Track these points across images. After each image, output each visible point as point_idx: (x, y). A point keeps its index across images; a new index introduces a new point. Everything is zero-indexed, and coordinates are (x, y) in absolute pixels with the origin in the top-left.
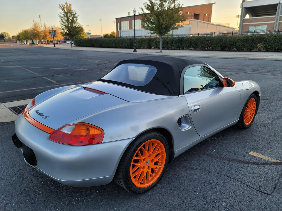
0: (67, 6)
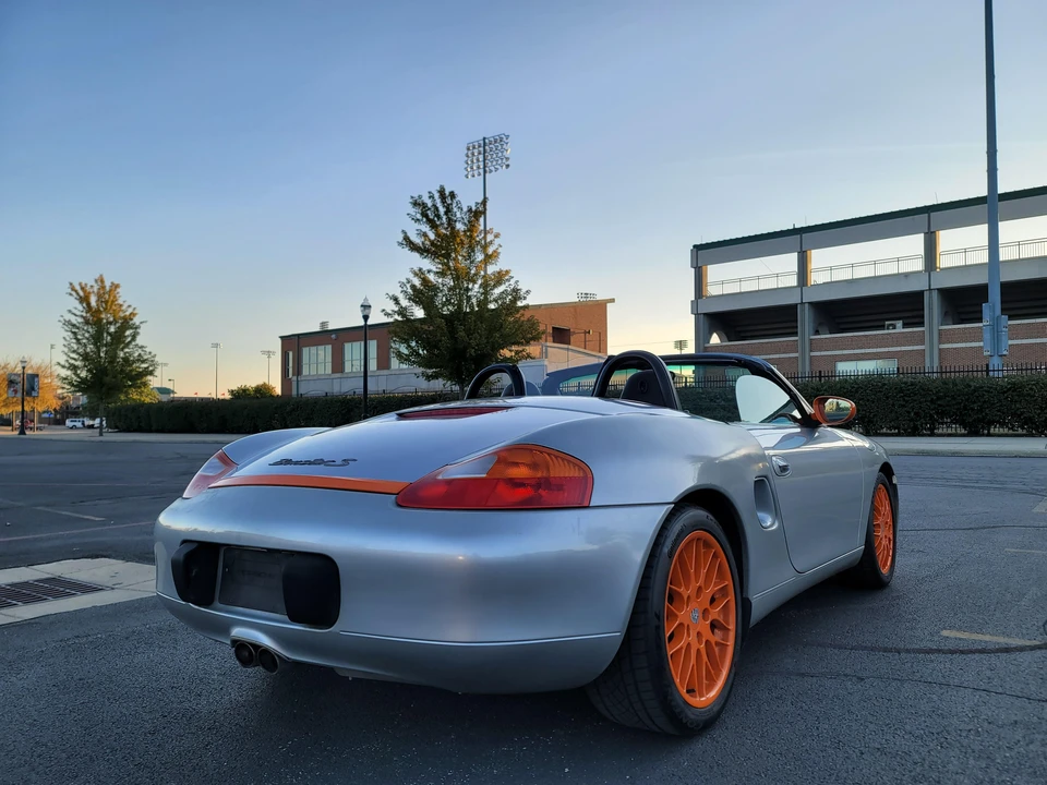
0: (104, 287)
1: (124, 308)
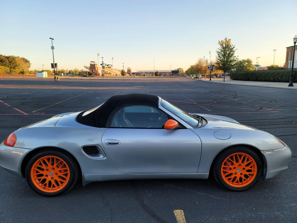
1: (231, 46)
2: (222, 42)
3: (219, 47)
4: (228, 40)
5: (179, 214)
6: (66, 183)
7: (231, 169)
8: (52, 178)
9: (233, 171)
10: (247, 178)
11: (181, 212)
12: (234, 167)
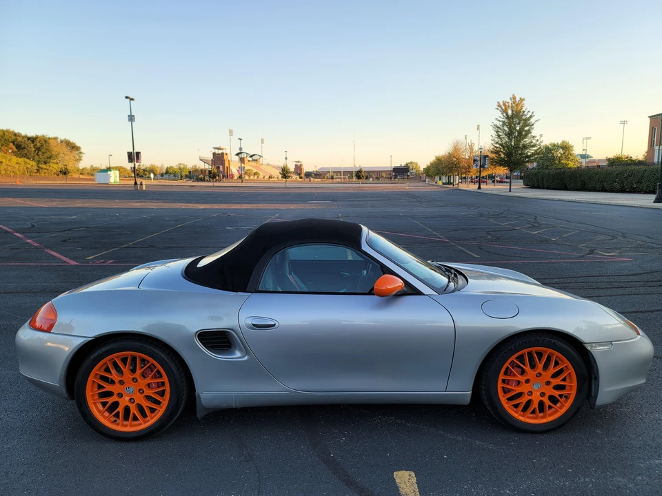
0: (515, 102)
1: (526, 113)
2: (504, 104)
3: (499, 115)
4: (518, 99)
5: (406, 480)
6: (161, 411)
7: (519, 383)
8: (131, 399)
9: (524, 388)
10: (555, 404)
11: (410, 475)
12: (526, 378)
